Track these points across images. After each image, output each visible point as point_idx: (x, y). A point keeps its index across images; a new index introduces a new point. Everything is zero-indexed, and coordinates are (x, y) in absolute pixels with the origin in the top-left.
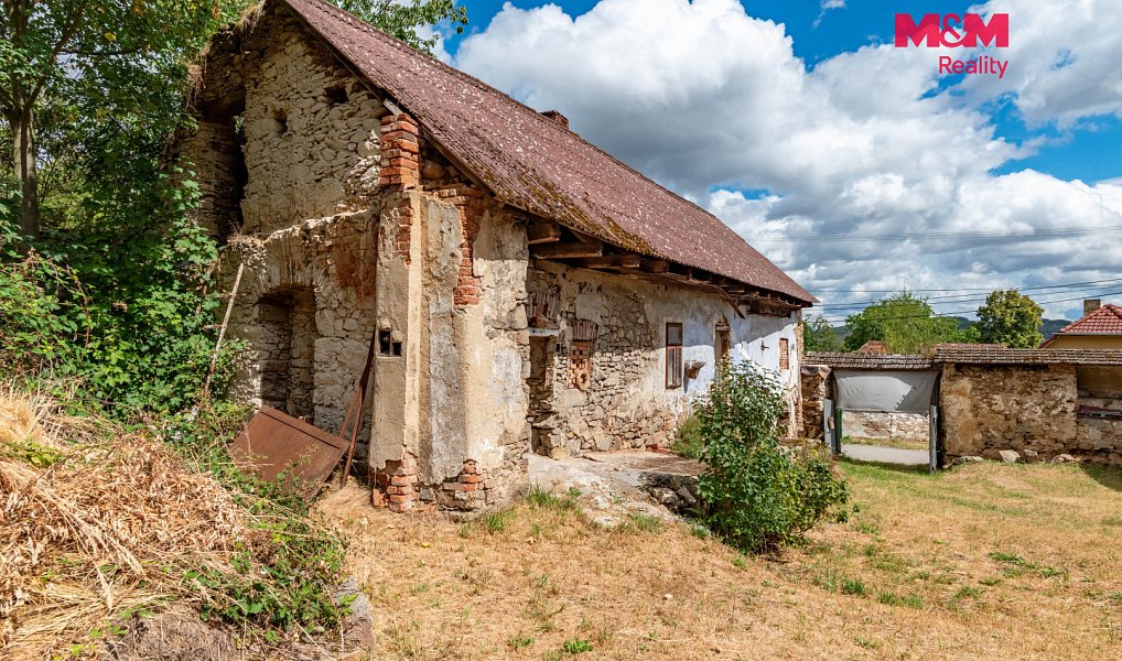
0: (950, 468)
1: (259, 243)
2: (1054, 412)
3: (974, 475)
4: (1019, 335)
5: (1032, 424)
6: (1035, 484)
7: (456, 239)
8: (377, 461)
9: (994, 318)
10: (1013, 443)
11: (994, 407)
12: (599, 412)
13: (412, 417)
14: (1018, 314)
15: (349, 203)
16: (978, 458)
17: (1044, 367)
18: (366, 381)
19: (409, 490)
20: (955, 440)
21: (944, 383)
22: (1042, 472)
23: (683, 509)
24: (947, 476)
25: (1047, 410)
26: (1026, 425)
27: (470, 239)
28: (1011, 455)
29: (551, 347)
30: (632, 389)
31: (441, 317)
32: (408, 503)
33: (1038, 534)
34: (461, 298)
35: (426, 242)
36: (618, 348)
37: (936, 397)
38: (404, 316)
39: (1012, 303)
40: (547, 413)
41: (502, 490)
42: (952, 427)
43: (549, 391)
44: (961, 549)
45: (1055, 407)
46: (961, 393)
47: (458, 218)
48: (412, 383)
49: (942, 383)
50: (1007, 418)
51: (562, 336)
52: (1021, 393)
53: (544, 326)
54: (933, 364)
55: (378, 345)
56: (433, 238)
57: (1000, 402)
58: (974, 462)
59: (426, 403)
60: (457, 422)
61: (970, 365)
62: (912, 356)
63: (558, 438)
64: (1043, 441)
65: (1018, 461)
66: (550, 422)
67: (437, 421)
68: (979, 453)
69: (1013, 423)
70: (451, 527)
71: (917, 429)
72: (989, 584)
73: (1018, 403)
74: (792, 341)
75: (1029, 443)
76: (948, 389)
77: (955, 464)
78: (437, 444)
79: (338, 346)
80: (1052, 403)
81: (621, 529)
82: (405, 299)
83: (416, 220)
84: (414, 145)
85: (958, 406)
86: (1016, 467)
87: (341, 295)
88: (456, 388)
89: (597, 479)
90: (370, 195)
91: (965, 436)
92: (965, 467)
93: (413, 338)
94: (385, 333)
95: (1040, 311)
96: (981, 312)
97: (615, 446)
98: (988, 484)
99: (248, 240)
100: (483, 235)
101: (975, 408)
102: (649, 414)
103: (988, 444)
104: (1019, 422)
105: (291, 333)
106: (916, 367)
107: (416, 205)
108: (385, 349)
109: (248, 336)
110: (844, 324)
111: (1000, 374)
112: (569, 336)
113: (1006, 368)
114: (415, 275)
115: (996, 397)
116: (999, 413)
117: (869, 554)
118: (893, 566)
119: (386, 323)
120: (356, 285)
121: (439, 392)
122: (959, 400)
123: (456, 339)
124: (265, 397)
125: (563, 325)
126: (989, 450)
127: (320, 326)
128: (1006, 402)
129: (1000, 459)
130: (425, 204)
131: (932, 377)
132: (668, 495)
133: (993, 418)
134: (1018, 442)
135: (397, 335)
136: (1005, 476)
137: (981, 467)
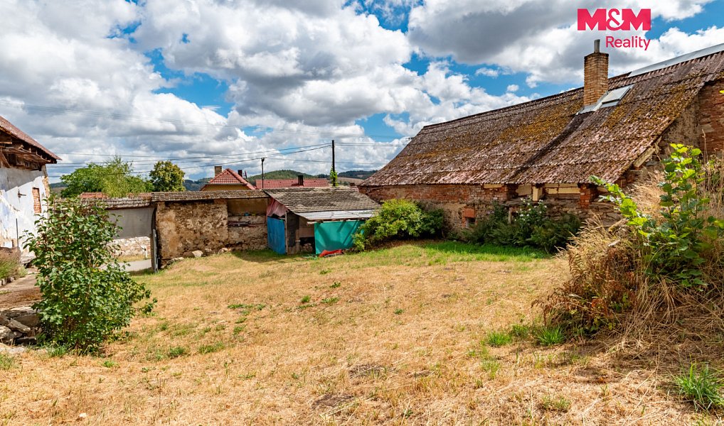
0: (166, 267)
2: (218, 226)
3: (183, 268)
4: (173, 188)
5: (208, 234)
6: (215, 266)
9: (159, 177)
10: (199, 246)
11: (188, 227)
14: (172, 175)
16: (181, 258)
17: (211, 201)
20: (167, 249)
21: (158, 215)
22: (216, 259)
24: (167, 272)
25: (214, 225)
26: (205, 234)
28: (198, 253)
33: (243, 290)
37: (154, 224)
39: (168, 169)
42: (165, 242)
44: (212, 309)
45: (218, 223)
46: (169, 220)
49: (157, 215)
50: (195, 232)
52: (201, 217)
54: (151, 203)
57: (191, 223)
58: (180, 261)
61: (173, 202)
62: (137, 199)
64: (213, 243)
65: (202, 256)
68: (181, 255)
69: (198, 234)
71: (132, 248)
72: (242, 322)
73: (200, 223)
74: (42, 190)
75: (207, 245)
76: (161, 218)
77: (168, 264)
80: (217, 221)
85: (168, 228)
86: (203, 259)
91: (172, 246)
92: (175, 265)
95: (183, 174)
96: (152, 173)
98: (193, 272)
101: (178, 228)
103: (186, 249)
104: (201, 234)
106: (140, 205)
110: (59, 181)
111: (190, 207)
113: (193, 203)
115: (188, 220)
116: (191, 229)
117: (164, 329)
118: (183, 332)
122: (168, 224)
126: (186, 252)
128: (194, 222)
129: (193, 256)
131: (150, 211)
133: (188, 233)
134: (201, 245)
136: (199, 265)
137: (185, 263)
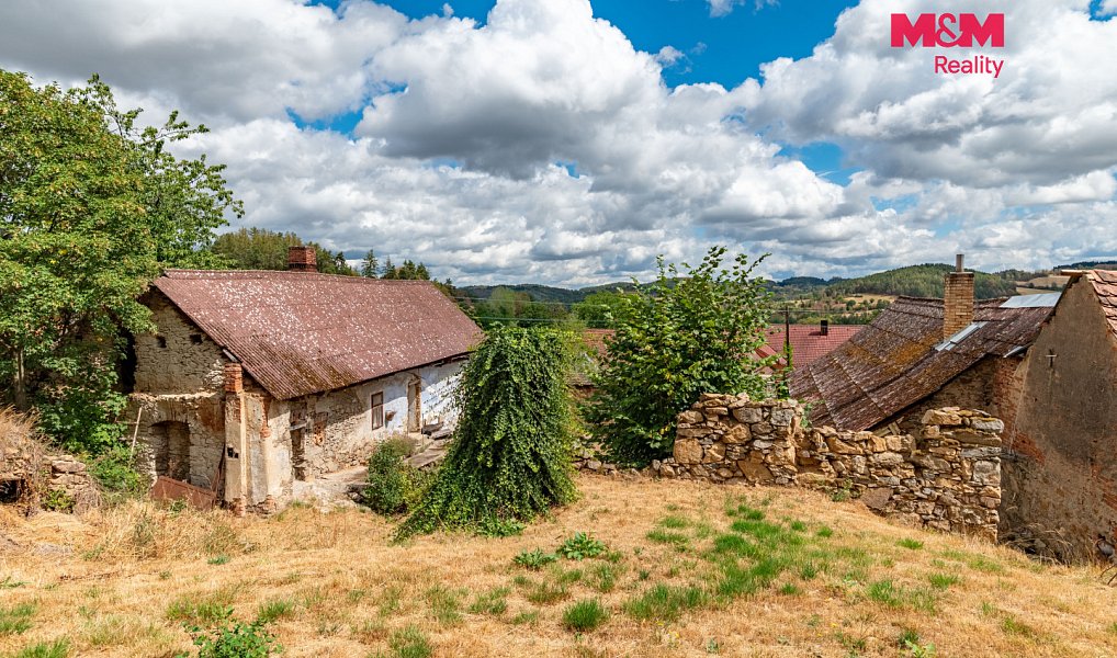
1: (151, 398)
7: (260, 414)
8: (229, 498)
12: (330, 454)
13: (244, 481)
15: (206, 389)
18: (222, 465)
19: (244, 509)
23: (361, 501)
27: (266, 413)
29: (303, 431)
30: (349, 437)
31: (255, 443)
32: (244, 514)
34: (263, 435)
35: (247, 414)
36: (340, 419)
38: (239, 443)
40: (302, 461)
41: (282, 504)
43: (303, 451)
47: (262, 405)
48: (244, 468)
51: (309, 425)
53: (299, 423)
55: (227, 454)
56: (250, 412)
59: (249, 475)
60: (263, 482)
63: (308, 472)
66: (304, 465)
67: (254, 482)
70: (262, 520)
78: (255, 490)
79: (203, 450)
81: (330, 513)
82: (239, 437)
83: (243, 405)
84: (240, 375)
87: (204, 429)
88: (262, 469)
89: (325, 491)
90: (217, 388)
93: (243, 452)
94: (230, 450)
97: (340, 468)
99: (144, 396)
100: (271, 411)
102: (362, 446)
105: (168, 438)
107: (242, 400)
108: (231, 455)
109: (146, 442)
112: (312, 423)
114: (243, 427)
119: (231, 446)
120: (213, 426)
121: (255, 471)
123: (262, 451)
124: (157, 470)
125: (309, 420)
127: (192, 440)
130: (246, 399)
132: (355, 495)
135: (236, 451)
